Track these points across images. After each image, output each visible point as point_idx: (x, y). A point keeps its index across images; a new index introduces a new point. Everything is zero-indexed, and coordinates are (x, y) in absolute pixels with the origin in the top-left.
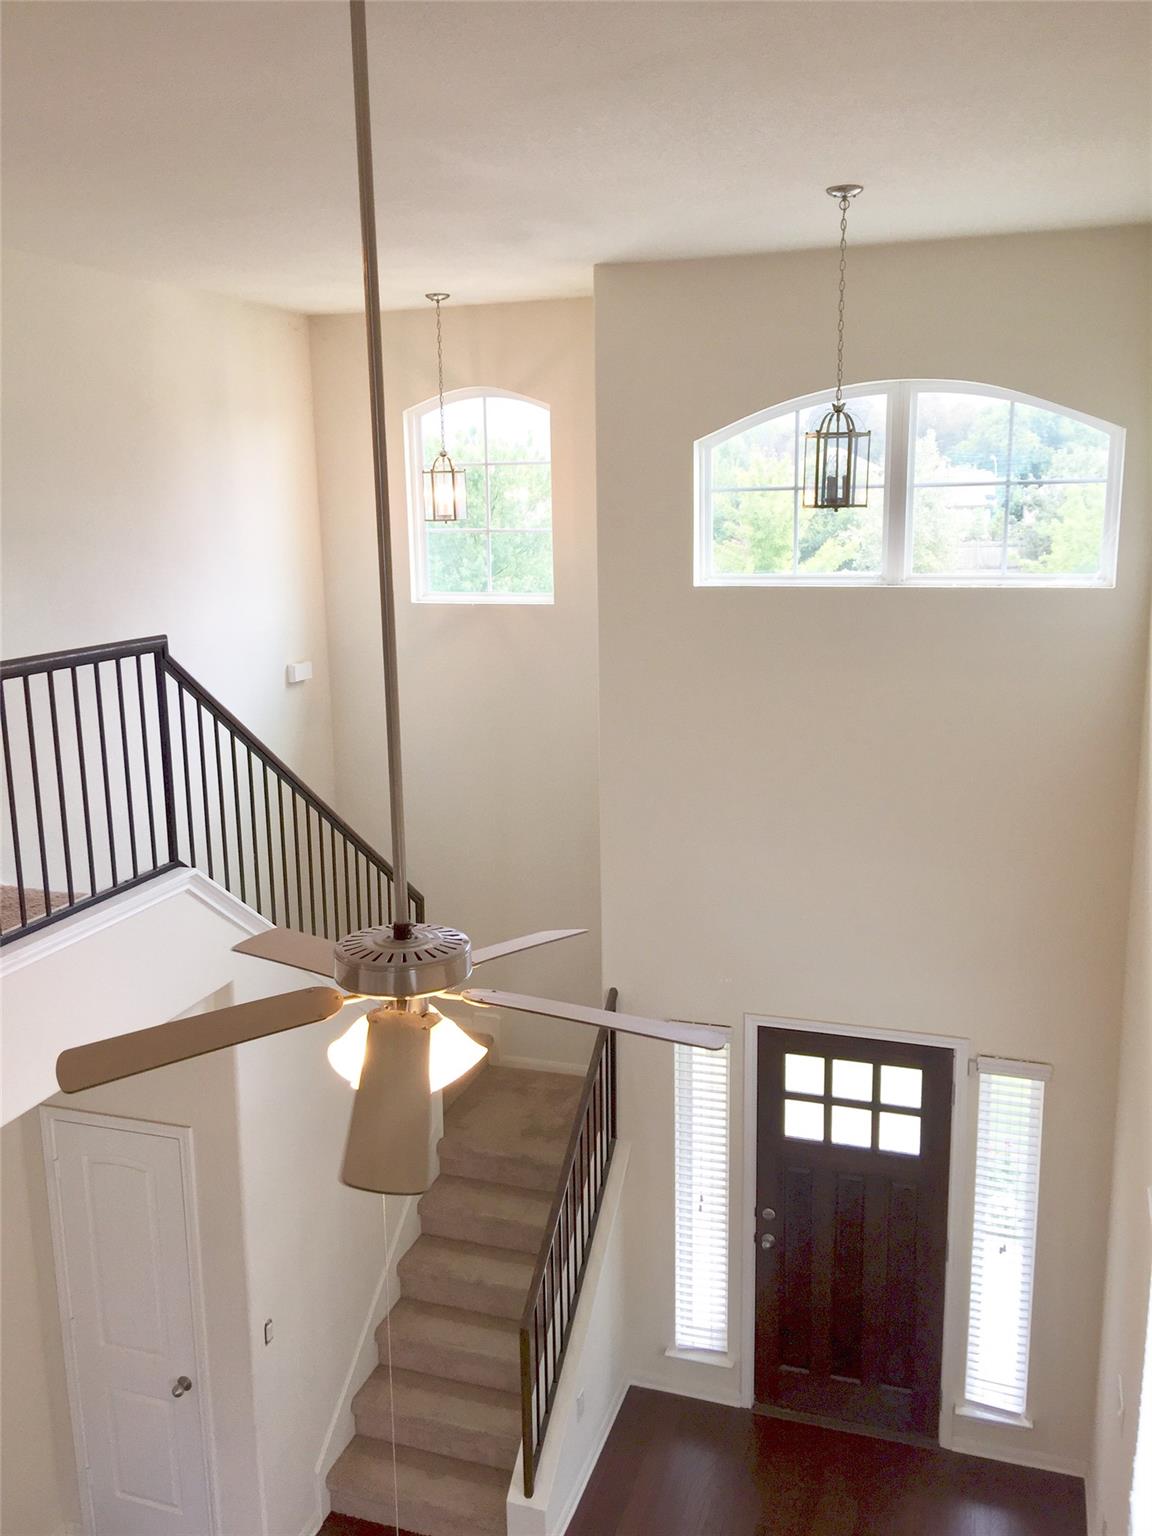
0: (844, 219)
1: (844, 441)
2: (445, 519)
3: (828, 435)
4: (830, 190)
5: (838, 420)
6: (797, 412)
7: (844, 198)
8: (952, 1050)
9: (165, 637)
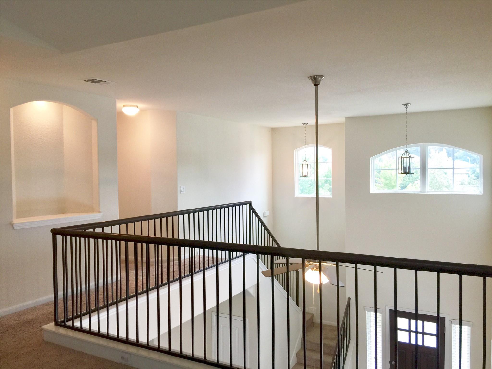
0: (406, 110)
1: (408, 159)
2: (305, 176)
3: (404, 157)
4: (403, 104)
5: (406, 154)
6: (397, 151)
7: (406, 106)
8: (444, 318)
9: (251, 201)
